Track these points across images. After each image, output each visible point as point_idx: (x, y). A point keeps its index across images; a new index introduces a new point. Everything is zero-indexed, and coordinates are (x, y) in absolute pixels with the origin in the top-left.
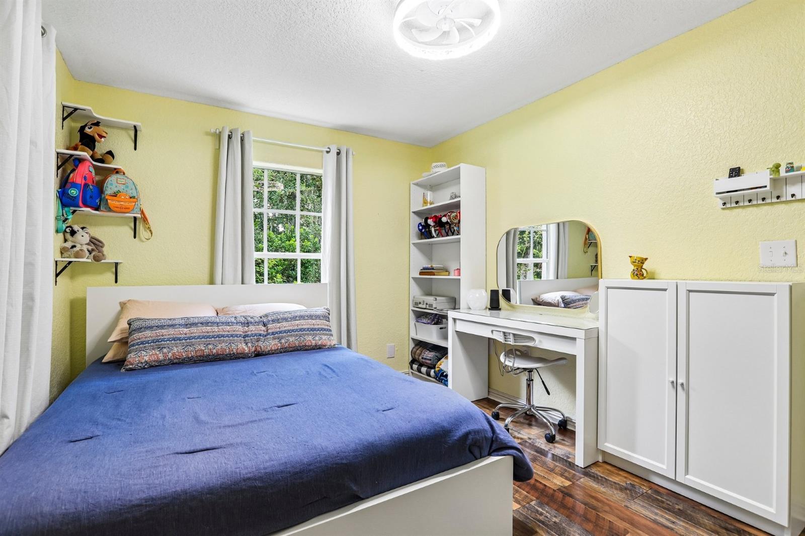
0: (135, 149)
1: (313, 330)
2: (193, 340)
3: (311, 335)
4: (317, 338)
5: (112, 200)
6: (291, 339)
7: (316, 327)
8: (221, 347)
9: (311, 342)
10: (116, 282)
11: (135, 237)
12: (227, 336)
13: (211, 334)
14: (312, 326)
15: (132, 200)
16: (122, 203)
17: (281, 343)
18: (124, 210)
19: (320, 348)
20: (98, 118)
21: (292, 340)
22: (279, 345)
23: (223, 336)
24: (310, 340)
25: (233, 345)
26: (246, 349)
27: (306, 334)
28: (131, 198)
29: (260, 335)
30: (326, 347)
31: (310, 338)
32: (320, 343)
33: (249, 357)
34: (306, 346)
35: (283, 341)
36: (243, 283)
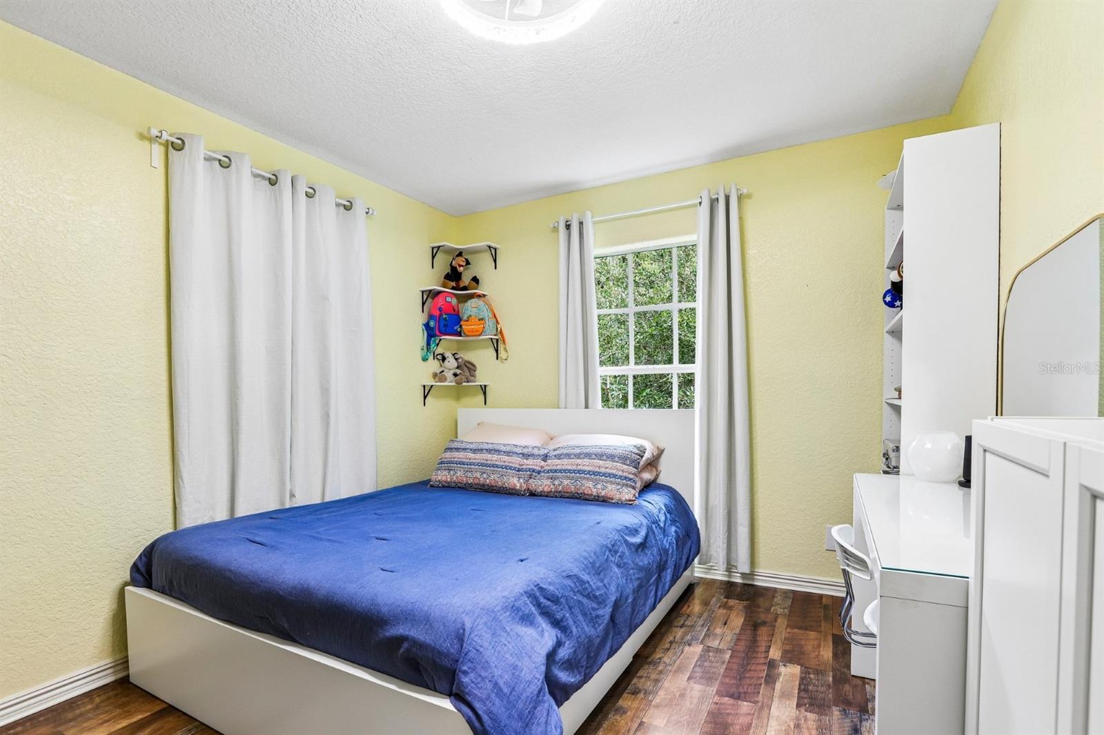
0: (496, 268)
1: (595, 473)
2: (473, 466)
3: (592, 480)
4: (599, 486)
5: (466, 325)
6: (566, 482)
7: (603, 470)
8: (493, 478)
9: (591, 491)
10: (485, 404)
11: (497, 359)
12: (501, 467)
13: (489, 462)
14: (597, 469)
15: (481, 322)
16: (473, 327)
17: (554, 485)
18: (475, 333)
19: (604, 501)
20: (460, 249)
21: (566, 484)
22: (552, 486)
23: (497, 466)
24: (589, 487)
25: (505, 478)
26: (518, 485)
27: (584, 478)
28: (479, 320)
29: (534, 471)
30: (613, 501)
31: (590, 484)
32: (603, 493)
33: (522, 495)
34: (585, 494)
35: (556, 483)
36: (587, 407)
